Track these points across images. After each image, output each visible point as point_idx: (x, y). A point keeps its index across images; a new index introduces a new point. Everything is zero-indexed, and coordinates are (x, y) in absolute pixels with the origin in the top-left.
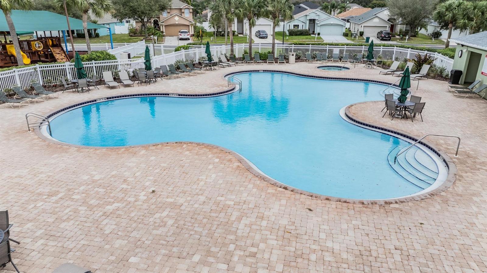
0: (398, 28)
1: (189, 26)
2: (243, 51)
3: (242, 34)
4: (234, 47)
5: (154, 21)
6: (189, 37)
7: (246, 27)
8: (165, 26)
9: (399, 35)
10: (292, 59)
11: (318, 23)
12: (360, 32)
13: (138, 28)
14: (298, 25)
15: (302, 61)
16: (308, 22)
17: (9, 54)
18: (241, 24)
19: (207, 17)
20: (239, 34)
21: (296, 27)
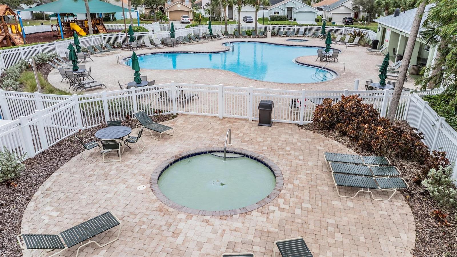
0: (362, 15)
1: (189, 12)
2: (234, 29)
3: (232, 19)
4: (227, 27)
5: (160, 8)
6: (189, 21)
7: (236, 13)
8: (169, 12)
9: (361, 21)
10: (269, 34)
11: (295, 10)
12: (329, 18)
13: (147, 14)
14: (278, 12)
15: (277, 36)
16: (286, 10)
17: (71, 29)
18: (231, 11)
19: (202, 5)
20: (230, 19)
21: (276, 13)
